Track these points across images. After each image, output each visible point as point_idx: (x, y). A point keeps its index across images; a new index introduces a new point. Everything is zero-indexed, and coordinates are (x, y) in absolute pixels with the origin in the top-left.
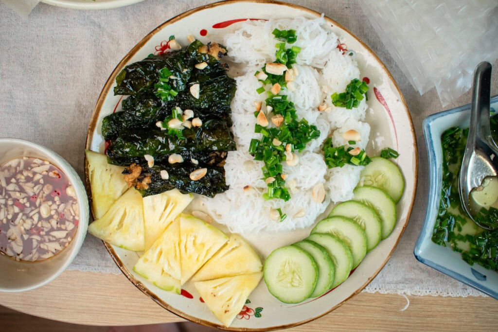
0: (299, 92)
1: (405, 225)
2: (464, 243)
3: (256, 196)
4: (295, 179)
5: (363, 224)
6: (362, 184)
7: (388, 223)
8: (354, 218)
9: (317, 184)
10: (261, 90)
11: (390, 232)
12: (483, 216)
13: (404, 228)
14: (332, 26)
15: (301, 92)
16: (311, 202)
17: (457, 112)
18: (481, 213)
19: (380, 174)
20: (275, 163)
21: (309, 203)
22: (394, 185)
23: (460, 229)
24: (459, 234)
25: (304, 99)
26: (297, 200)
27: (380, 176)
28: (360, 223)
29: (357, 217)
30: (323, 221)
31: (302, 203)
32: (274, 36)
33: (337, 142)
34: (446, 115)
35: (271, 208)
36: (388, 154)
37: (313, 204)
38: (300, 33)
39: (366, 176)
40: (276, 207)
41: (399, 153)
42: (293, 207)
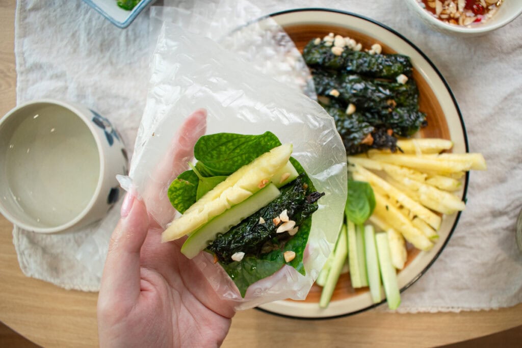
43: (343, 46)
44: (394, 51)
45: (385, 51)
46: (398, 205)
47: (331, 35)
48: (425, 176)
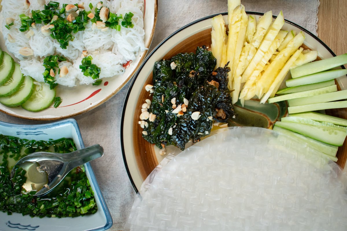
0: (92, 34)
1: (7, 113)
2: (2, 159)
3: (23, 9)
4: (34, 35)
5: (8, 84)
6: (35, 83)
7: (8, 101)
8: (12, 79)
9: (33, 51)
10: (91, 6)
11: (2, 102)
12: (20, 172)
13: (6, 112)
14: (140, 56)
15: (93, 35)
16: (21, 47)
17: (80, 142)
18: (22, 171)
19: (43, 96)
20: (42, 18)
21: (20, 46)
22: (35, 105)
23: (11, 156)
24: (8, 156)
25: (89, 38)
26: (22, 37)
27: (41, 96)
28: (8, 82)
29: (12, 80)
30: (11, 59)
31: (19, 41)
32: (128, 13)
33: (63, 64)
34: (78, 134)
35: (15, 19)
36: (57, 101)
37: (19, 48)
38: (130, 31)
39: (42, 87)
40: (16, 22)
41: (57, 108)
42: (16, 34)
43: (148, 113)
44: (151, 74)
45: (152, 81)
46: (268, 63)
47: (140, 122)
48: (246, 43)
